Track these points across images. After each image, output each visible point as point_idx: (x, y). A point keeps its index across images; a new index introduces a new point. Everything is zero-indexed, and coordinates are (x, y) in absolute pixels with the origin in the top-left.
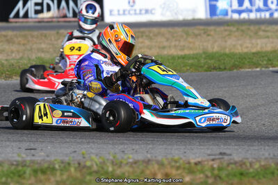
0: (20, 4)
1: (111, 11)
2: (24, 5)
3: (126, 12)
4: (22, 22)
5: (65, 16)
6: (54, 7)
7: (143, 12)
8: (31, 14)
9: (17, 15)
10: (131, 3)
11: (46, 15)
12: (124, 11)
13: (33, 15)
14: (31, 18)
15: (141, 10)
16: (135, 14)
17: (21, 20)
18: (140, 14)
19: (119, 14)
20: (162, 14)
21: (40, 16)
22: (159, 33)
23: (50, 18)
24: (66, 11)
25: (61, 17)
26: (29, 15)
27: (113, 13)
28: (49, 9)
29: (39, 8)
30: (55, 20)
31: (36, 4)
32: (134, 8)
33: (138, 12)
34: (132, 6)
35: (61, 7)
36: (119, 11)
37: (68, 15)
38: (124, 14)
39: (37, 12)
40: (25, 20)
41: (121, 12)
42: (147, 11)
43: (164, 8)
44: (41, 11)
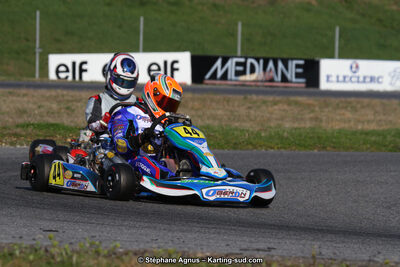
0: (219, 63)
1: (328, 77)
2: (223, 64)
3: (347, 79)
4: (220, 85)
5: (272, 80)
6: (259, 68)
7: (368, 80)
8: (231, 75)
9: (214, 76)
10: (354, 69)
11: (248, 77)
12: (345, 77)
13: (234, 77)
14: (231, 80)
15: (365, 78)
16: (358, 82)
17: (218, 82)
18: (364, 82)
19: (338, 81)
20: (391, 84)
21: (242, 78)
22: (368, 105)
23: (254, 81)
24: (273, 74)
25: (266, 81)
26: (229, 77)
27: (330, 79)
28: (253, 70)
29: (240, 68)
30: (259, 84)
31: (238, 64)
32: (357, 74)
33: (361, 79)
34: (355, 72)
35: (268, 69)
36: (338, 77)
37: (276, 79)
38: (344, 81)
39: (238, 73)
40: (223, 82)
41: (341, 79)
42: (372, 79)
43: (393, 77)
44: (243, 73)
